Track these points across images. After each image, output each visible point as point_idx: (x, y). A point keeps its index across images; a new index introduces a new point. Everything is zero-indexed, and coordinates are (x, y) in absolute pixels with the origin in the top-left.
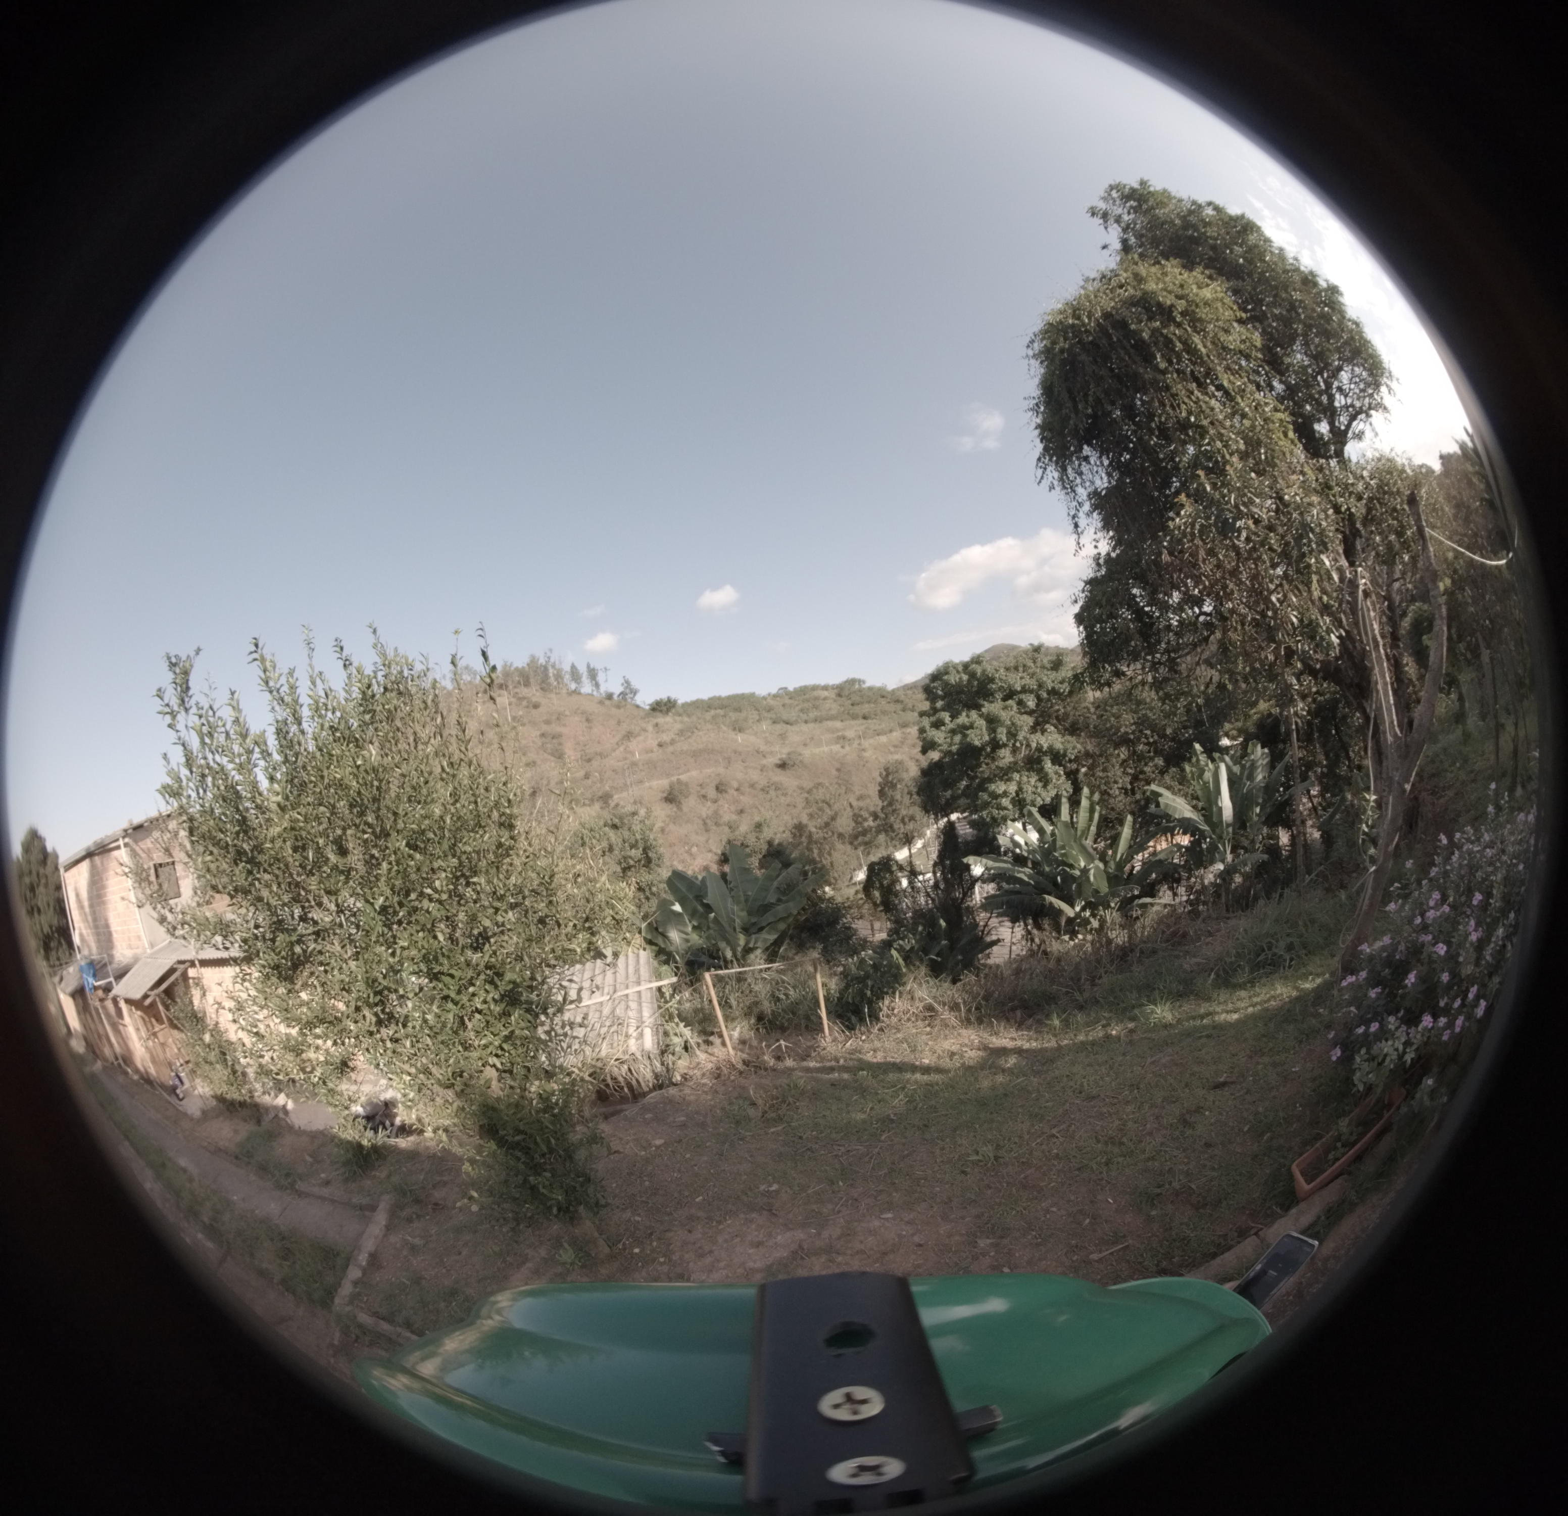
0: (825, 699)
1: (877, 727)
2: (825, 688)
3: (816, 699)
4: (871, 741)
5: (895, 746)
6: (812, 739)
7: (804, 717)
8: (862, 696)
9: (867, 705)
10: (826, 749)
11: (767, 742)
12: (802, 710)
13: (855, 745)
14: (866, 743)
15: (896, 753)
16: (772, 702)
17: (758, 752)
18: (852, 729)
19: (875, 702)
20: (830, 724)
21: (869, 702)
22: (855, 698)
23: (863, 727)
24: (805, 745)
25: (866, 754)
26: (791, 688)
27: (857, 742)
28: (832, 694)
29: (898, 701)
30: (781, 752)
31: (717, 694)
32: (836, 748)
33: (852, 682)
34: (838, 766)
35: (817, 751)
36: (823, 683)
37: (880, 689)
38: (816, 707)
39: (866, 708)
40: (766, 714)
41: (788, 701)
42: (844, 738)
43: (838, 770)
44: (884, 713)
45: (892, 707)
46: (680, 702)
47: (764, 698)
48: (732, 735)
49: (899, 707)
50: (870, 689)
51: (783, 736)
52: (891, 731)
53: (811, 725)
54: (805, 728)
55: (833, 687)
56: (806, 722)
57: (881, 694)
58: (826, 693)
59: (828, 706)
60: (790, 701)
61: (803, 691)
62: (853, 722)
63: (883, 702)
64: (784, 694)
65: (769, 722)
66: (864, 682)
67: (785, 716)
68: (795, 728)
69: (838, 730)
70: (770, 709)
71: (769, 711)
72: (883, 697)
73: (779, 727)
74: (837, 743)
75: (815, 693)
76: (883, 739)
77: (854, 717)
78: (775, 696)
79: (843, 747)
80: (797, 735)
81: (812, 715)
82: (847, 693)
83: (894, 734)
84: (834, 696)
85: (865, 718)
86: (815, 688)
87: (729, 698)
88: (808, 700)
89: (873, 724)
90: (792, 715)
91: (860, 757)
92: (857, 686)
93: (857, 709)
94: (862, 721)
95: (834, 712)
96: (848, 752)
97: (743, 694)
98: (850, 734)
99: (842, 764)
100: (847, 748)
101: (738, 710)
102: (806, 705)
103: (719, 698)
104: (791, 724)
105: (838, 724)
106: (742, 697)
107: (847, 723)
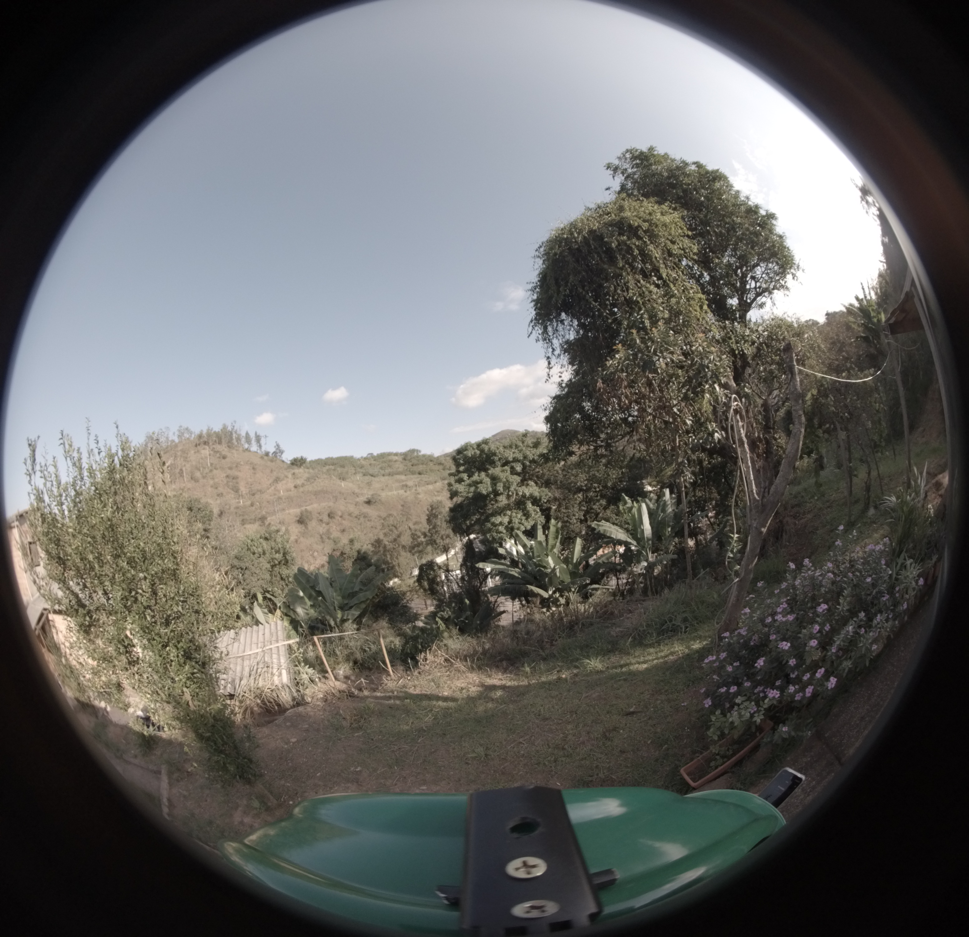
0: (396, 461)
1: (427, 480)
2: (396, 454)
3: (390, 461)
4: (423, 488)
5: (438, 492)
6: (387, 486)
7: (382, 472)
8: (418, 460)
9: (421, 466)
10: (395, 493)
11: (359, 487)
12: (381, 468)
13: (413, 490)
14: (420, 490)
15: (438, 496)
16: (363, 462)
17: (354, 493)
18: (411, 481)
19: (426, 464)
20: (398, 477)
21: (422, 464)
22: (414, 461)
23: (418, 480)
24: (383, 490)
25: (420, 496)
26: (375, 454)
27: (414, 488)
28: (400, 458)
29: (440, 464)
30: (367, 494)
31: (331, 456)
32: (401, 492)
33: (412, 451)
34: (402, 503)
35: (390, 493)
36: (395, 451)
37: (429, 456)
38: (390, 466)
39: (421, 468)
40: (359, 470)
41: (373, 462)
42: (406, 486)
43: (403, 506)
44: (431, 471)
45: (437, 467)
46: (308, 460)
47: (359, 460)
48: (338, 482)
49: (441, 467)
50: (424, 456)
51: (369, 484)
52: (435, 482)
53: (387, 477)
54: (383, 479)
55: (401, 454)
56: (383, 475)
57: (430, 459)
58: (396, 458)
59: (397, 466)
60: (374, 462)
61: (382, 456)
62: (412, 476)
63: (431, 464)
64: (371, 458)
65: (361, 475)
66: (420, 451)
67: (371, 472)
68: (376, 479)
69: (403, 481)
70: (362, 467)
71: (361, 468)
72: (431, 461)
73: (367, 478)
74: (402, 489)
75: (390, 458)
76: (431, 487)
77: (413, 473)
78: (365, 459)
79: (405, 492)
80: (378, 483)
81: (387, 471)
82: (409, 458)
83: (438, 484)
84: (401, 460)
85: (420, 474)
86: (390, 454)
87: (338, 459)
88: (385, 462)
89: (424, 478)
90: (375, 470)
91: (416, 498)
92: (416, 454)
93: (415, 468)
94: (417, 476)
95: (400, 470)
96: (409, 495)
97: (346, 457)
98: (410, 483)
99: (405, 502)
100: (408, 492)
101: (343, 466)
102: (384, 465)
103: (332, 458)
104: (374, 477)
105: (403, 477)
106: (345, 458)
107: (409, 476)
